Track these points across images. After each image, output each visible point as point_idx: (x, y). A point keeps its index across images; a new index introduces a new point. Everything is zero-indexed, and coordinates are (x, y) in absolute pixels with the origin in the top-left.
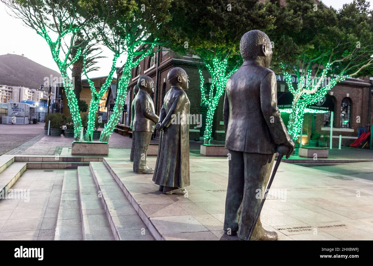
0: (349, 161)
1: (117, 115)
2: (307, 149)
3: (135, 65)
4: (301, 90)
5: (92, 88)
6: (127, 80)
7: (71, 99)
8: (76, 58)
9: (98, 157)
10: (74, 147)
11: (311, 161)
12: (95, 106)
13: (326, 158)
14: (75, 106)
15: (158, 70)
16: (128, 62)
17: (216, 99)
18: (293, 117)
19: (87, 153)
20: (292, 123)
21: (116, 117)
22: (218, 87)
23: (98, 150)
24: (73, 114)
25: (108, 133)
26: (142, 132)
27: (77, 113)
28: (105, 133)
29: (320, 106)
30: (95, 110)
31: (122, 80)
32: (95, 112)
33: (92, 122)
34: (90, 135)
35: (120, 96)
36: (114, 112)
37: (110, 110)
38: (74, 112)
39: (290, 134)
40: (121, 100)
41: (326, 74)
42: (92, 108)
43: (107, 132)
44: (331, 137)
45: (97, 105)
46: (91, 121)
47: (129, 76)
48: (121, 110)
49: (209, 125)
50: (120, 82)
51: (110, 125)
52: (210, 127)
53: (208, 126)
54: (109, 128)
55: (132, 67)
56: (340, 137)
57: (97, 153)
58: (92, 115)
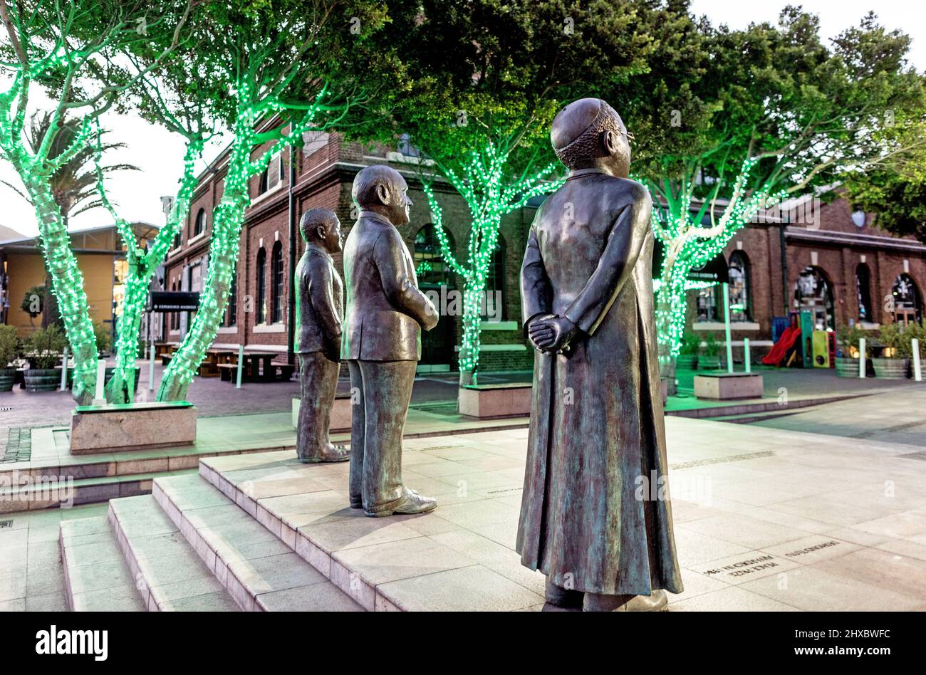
0: (814, 402)
1: (214, 316)
2: (717, 379)
3: (258, 168)
4: (685, 230)
5: (127, 238)
6: (238, 211)
7: (60, 273)
8: (79, 145)
9: (165, 455)
10: (78, 428)
11: (736, 409)
12: (139, 293)
13: (759, 397)
14: (75, 296)
15: (293, 195)
16: (242, 157)
17: (483, 261)
18: (666, 299)
19: (125, 443)
20: (666, 313)
21: (210, 323)
22: (487, 228)
23: (161, 431)
24: (68, 319)
25: (185, 372)
26: (385, 361)
27: (83, 316)
28: (174, 373)
29: (699, 272)
30: (139, 303)
31: (223, 211)
32: (138, 311)
33: (129, 343)
34: (125, 383)
35: (220, 259)
36: (203, 308)
37: (153, 309)
38: (73, 313)
39: (664, 343)
40: (224, 269)
41: (744, 188)
42: (131, 298)
43: (181, 369)
44: (729, 344)
45: (143, 288)
46: (126, 340)
47: (243, 199)
48: (223, 300)
49: (472, 331)
50: (217, 218)
51: (190, 347)
52: (475, 335)
53: (470, 334)
54: (190, 356)
55: (248, 175)
56: (747, 343)
57: (158, 439)
58: (130, 320)
